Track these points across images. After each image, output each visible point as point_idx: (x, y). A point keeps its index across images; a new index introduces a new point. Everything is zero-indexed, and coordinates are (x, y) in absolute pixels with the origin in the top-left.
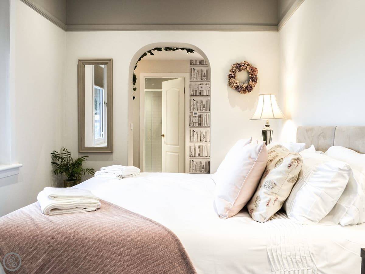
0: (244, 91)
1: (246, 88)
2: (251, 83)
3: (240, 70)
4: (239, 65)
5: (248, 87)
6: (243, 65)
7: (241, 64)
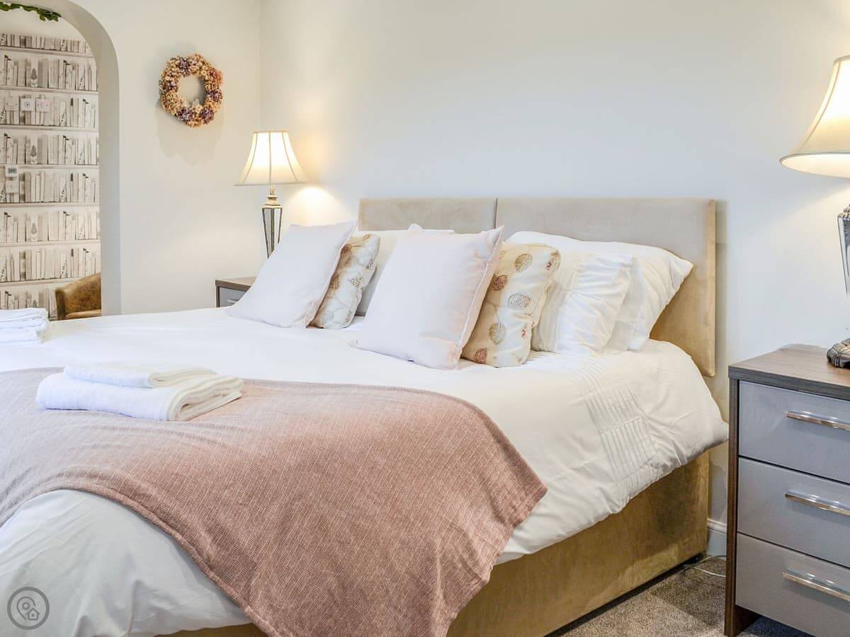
0: (197, 120)
1: (203, 115)
2: (211, 103)
3: (188, 74)
4: (185, 61)
5: (206, 111)
6: (193, 63)
7: (191, 60)
